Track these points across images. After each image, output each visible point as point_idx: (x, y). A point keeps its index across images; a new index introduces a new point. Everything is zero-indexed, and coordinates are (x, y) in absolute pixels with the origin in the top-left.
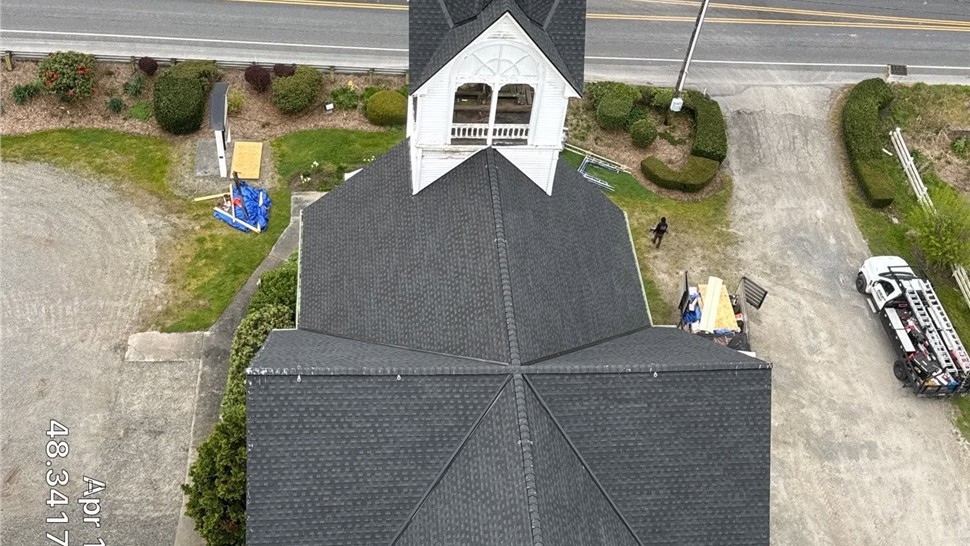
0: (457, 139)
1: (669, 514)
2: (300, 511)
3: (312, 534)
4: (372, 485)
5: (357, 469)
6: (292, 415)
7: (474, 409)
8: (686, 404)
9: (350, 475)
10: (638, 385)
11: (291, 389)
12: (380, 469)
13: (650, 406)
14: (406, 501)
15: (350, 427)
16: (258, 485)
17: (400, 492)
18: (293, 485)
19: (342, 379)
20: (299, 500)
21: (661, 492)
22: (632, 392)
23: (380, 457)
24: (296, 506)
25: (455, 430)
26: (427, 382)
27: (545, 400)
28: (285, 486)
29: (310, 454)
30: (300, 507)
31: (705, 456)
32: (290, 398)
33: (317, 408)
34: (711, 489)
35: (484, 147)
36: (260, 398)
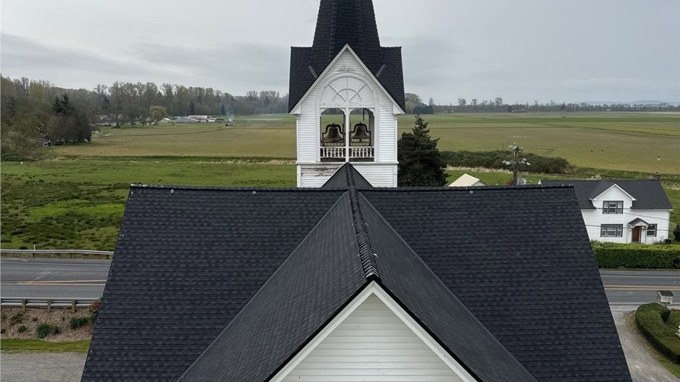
0: (324, 158)
1: (506, 299)
2: (154, 288)
3: (161, 307)
4: (222, 269)
5: (211, 257)
6: (162, 215)
7: (316, 214)
8: (502, 212)
9: (205, 261)
10: (457, 199)
11: (164, 198)
12: (232, 257)
13: (470, 213)
14: (253, 283)
15: (209, 225)
16: (121, 265)
17: (247, 275)
18: (152, 267)
19: (207, 192)
20: (154, 279)
21: (494, 280)
22: (453, 204)
23: (233, 247)
24: (151, 283)
25: (300, 229)
26: (277, 195)
27: (377, 209)
28: (144, 267)
29: (171, 244)
30: (154, 285)
31: (530, 252)
32: (162, 204)
33: (183, 212)
34: (542, 278)
35: (344, 163)
36: (138, 203)
